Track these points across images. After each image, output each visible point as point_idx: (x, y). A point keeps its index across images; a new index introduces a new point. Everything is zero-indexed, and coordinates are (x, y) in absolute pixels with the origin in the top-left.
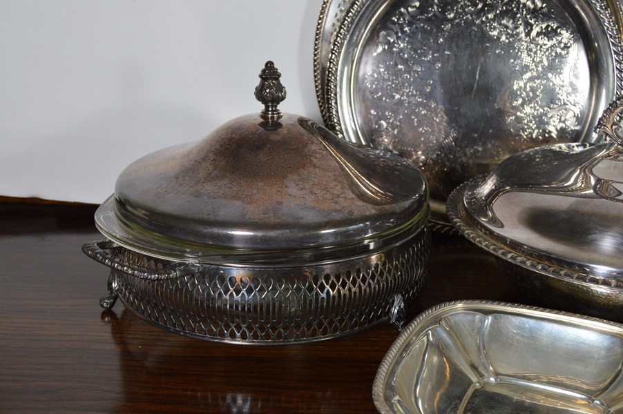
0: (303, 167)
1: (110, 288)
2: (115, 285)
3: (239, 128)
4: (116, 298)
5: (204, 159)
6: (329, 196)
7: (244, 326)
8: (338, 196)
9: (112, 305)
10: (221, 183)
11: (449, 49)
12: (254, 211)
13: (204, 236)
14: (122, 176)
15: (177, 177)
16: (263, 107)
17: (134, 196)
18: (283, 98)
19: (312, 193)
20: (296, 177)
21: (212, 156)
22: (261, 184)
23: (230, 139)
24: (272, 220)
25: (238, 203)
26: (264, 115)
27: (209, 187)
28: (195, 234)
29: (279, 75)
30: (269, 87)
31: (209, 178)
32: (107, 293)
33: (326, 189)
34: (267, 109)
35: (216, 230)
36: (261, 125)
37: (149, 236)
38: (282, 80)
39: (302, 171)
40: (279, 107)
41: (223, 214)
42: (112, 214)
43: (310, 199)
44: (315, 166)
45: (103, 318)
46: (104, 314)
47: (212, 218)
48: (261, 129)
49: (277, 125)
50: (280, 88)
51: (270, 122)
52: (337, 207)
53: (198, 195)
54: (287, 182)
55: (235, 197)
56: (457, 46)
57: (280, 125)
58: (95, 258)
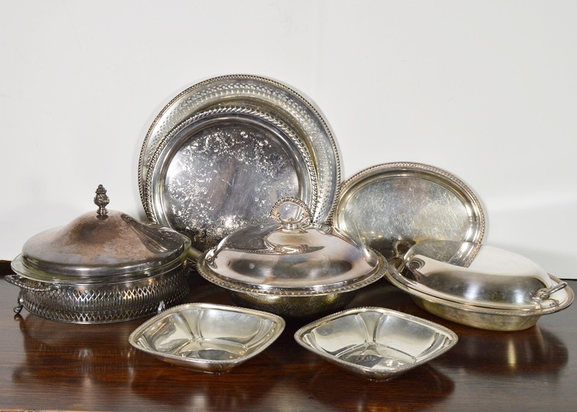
0: (114, 238)
1: (19, 302)
2: (21, 300)
3: (85, 219)
4: (22, 307)
5: (66, 235)
6: (124, 252)
7: (81, 315)
8: (129, 252)
9: (20, 311)
10: (72, 246)
11: (216, 169)
12: (86, 259)
13: (61, 271)
14: (26, 244)
15: (52, 244)
16: (98, 207)
17: (31, 253)
18: (108, 203)
19: (116, 250)
20: (109, 243)
21: (70, 233)
22: (91, 247)
23: (80, 225)
24: (94, 262)
25: (79, 255)
26: (99, 212)
27: (67, 248)
28: (58, 270)
29: (105, 191)
30: (100, 198)
31: (67, 244)
32: (17, 305)
33: (124, 248)
34: (100, 209)
35: (67, 268)
36: (97, 217)
37: (36, 272)
38: (107, 194)
39: (113, 240)
40: (106, 207)
41: (71, 261)
42: (20, 263)
43: (114, 253)
44: (120, 237)
45: (15, 318)
46: (15, 316)
47: (66, 262)
48: (97, 219)
49: (105, 217)
50: (106, 198)
51: (102, 216)
52: (127, 257)
53: (61, 252)
54: (104, 245)
55: (78, 253)
56: (220, 167)
57: (106, 217)
58: (10, 282)
